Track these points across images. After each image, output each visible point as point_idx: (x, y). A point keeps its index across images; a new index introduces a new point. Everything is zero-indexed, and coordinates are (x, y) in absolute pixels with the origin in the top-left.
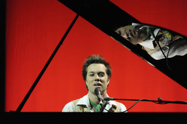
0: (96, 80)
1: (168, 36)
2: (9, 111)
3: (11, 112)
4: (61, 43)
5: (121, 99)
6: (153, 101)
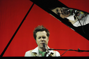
0: (41, 41)
1: (82, 13)
5: (57, 50)
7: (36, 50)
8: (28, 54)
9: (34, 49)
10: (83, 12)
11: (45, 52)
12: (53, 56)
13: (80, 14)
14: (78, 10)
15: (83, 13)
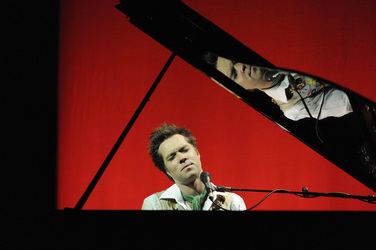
1: (311, 83)
2: (63, 208)
4: (146, 99)
6: (295, 193)
7: (174, 192)
8: (152, 203)
9: (168, 190)
10: (314, 78)
11: (199, 197)
12: (224, 206)
13: (305, 83)
14: (299, 73)
15: (314, 82)
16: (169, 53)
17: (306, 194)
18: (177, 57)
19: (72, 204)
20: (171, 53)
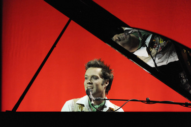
2: (5, 111)
3: (7, 111)
4: (54, 46)
6: (142, 101)
16: (67, 19)
17: (148, 102)
18: (72, 21)
19: (10, 108)
20: (68, 19)
